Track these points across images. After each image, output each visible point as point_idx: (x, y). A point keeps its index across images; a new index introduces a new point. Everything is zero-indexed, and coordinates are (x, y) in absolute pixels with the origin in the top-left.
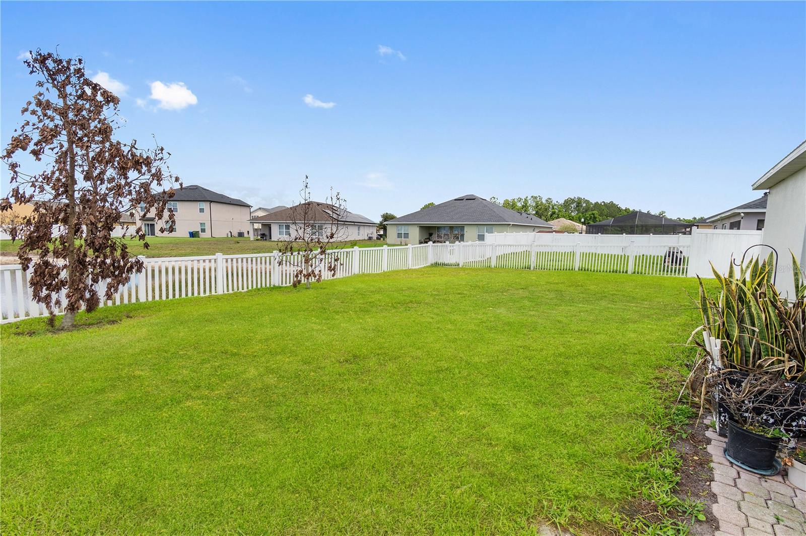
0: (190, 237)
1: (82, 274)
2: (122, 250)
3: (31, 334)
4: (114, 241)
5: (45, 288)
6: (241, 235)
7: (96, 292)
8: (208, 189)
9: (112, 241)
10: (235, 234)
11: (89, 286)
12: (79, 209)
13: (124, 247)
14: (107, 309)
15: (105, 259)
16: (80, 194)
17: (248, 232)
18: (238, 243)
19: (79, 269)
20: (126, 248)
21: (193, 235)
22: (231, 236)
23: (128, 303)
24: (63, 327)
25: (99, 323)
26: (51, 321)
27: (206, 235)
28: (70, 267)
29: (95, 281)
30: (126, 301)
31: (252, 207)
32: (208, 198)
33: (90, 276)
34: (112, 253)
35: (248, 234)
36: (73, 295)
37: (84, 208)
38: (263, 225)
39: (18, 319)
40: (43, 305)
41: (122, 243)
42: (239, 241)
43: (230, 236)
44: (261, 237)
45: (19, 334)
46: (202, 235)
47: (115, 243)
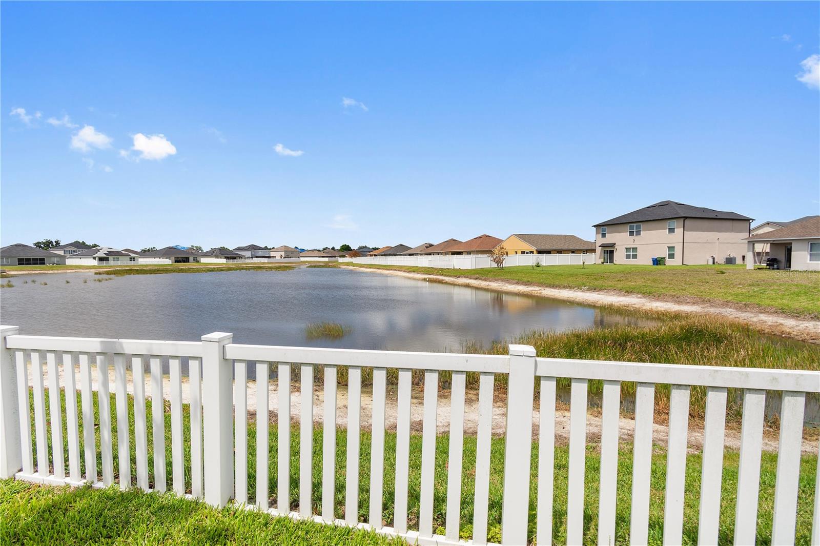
0: (654, 264)
6: (730, 261)
8: (683, 203)
10: (721, 259)
17: (744, 257)
18: (723, 273)
21: (657, 262)
22: (714, 263)
27: (676, 262)
31: (753, 220)
32: (682, 214)
35: (744, 259)
38: (774, 245)
42: (724, 271)
43: (711, 262)
44: (768, 265)
46: (669, 262)
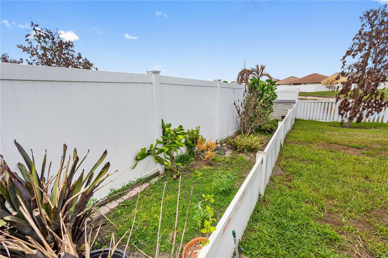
1: (359, 105)
2: (381, 96)
3: (334, 126)
4: (378, 91)
5: (343, 110)
7: (363, 114)
9: (377, 91)
11: (360, 111)
12: (365, 77)
13: (383, 94)
14: (365, 123)
15: (371, 100)
16: (368, 70)
19: (358, 103)
20: (384, 95)
23: (376, 122)
24: (346, 126)
25: (360, 128)
26: (342, 123)
28: (355, 102)
29: (364, 109)
30: (375, 121)
33: (362, 107)
34: (375, 97)
36: (352, 114)
37: (368, 76)
39: (330, 121)
40: (340, 116)
41: (382, 92)
45: (330, 126)
47: (379, 92)
